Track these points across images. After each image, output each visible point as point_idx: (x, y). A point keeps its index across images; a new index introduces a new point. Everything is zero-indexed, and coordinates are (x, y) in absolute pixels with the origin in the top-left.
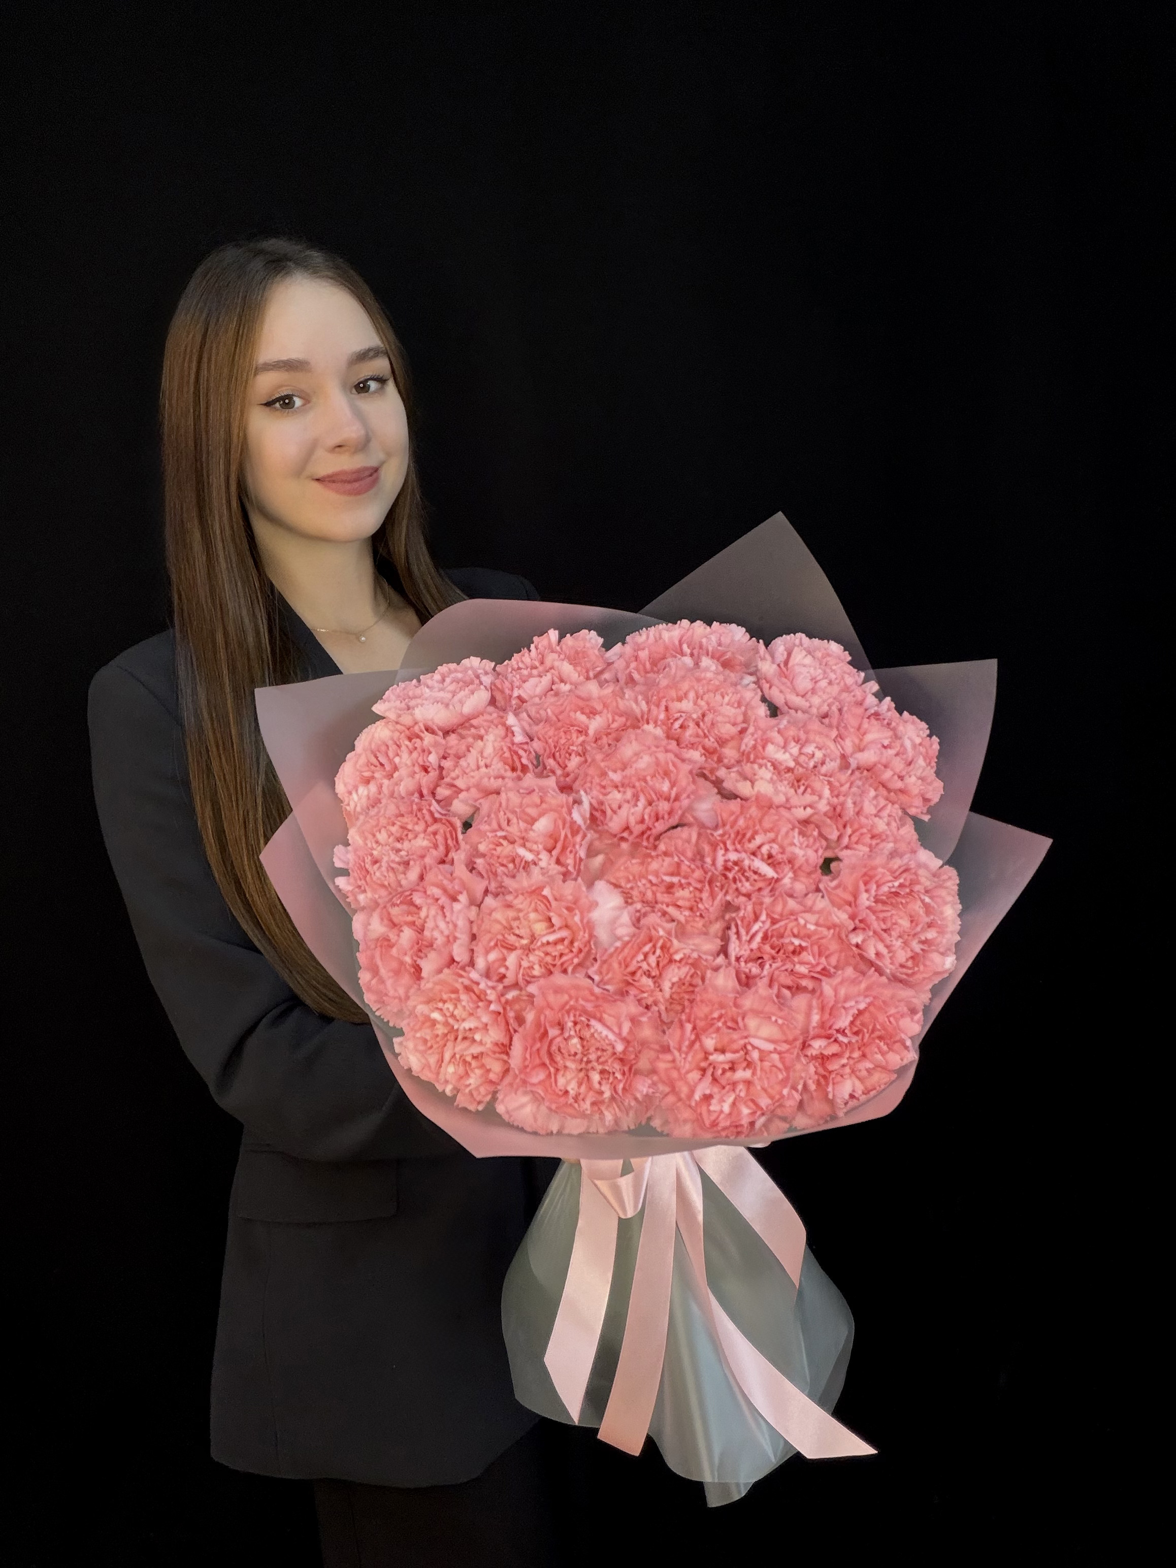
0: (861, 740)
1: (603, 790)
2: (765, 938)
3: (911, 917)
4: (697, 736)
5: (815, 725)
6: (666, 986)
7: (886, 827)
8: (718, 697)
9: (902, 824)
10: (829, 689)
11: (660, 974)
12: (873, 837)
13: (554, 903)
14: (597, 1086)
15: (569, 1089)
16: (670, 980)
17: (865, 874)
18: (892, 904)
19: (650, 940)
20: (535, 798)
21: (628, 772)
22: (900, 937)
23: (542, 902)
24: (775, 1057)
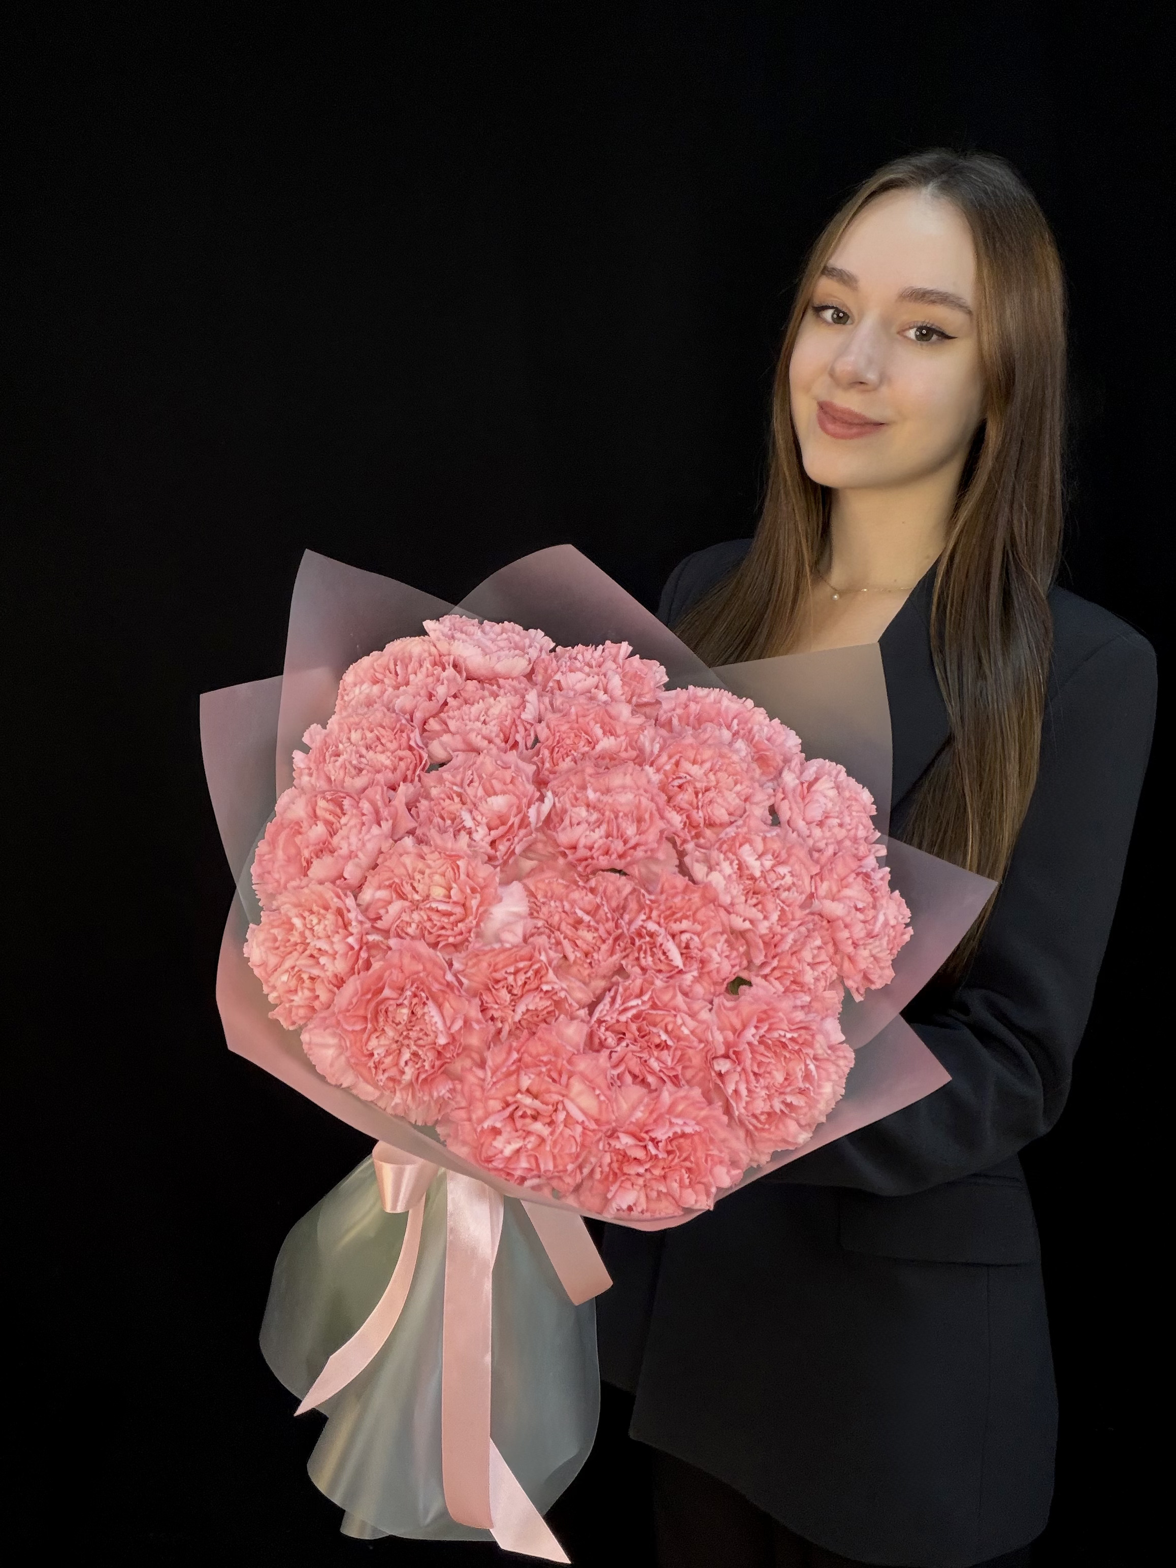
0: (839, 891)
1: (574, 801)
2: (636, 1017)
3: (788, 1074)
4: (691, 804)
5: (802, 853)
6: (521, 1008)
7: (812, 981)
8: (730, 780)
9: (832, 986)
10: (837, 830)
11: (522, 996)
12: (794, 982)
13: (463, 877)
14: (402, 1063)
15: (375, 1053)
16: (527, 1005)
17: (765, 1012)
18: (775, 1052)
19: (530, 959)
20: (508, 775)
21: (605, 799)
22: (767, 1088)
23: (453, 869)
24: (579, 1129)
